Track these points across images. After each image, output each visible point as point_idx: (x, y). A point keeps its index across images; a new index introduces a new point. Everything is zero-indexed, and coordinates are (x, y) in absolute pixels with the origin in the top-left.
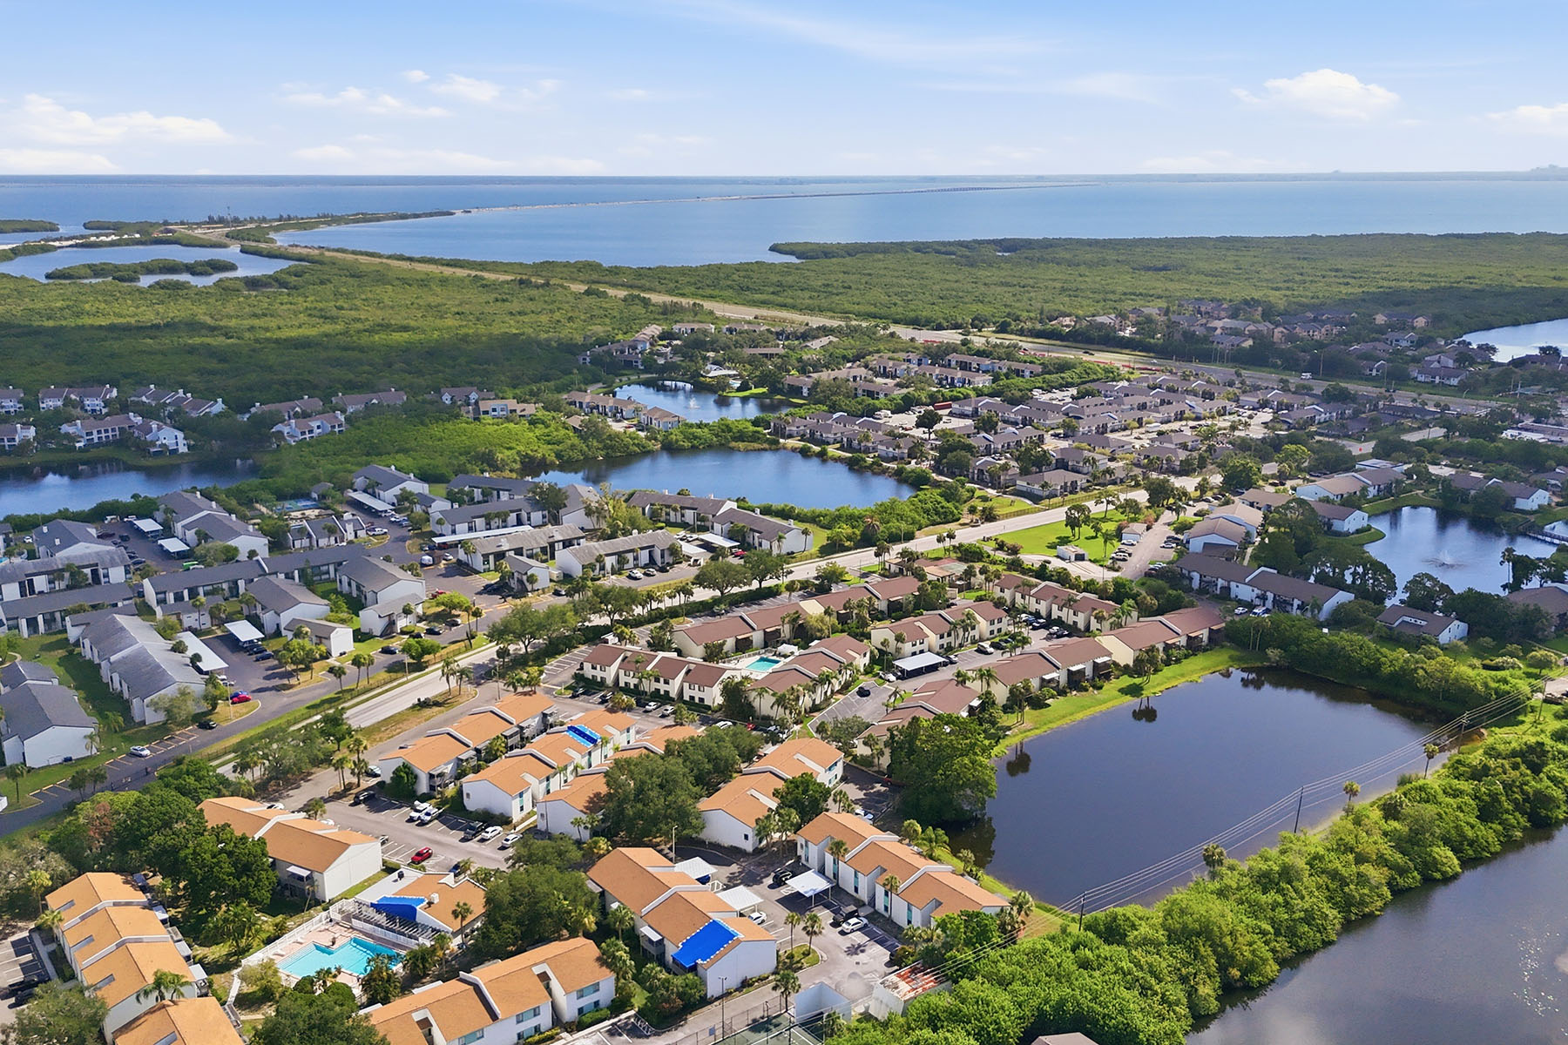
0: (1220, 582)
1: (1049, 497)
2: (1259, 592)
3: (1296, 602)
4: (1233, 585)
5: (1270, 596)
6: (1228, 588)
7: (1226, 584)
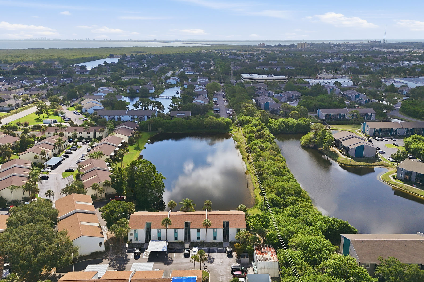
0: (116, 117)
1: (13, 109)
2: (132, 117)
3: (146, 117)
4: (121, 117)
5: (136, 117)
6: (120, 118)
7: (119, 117)
